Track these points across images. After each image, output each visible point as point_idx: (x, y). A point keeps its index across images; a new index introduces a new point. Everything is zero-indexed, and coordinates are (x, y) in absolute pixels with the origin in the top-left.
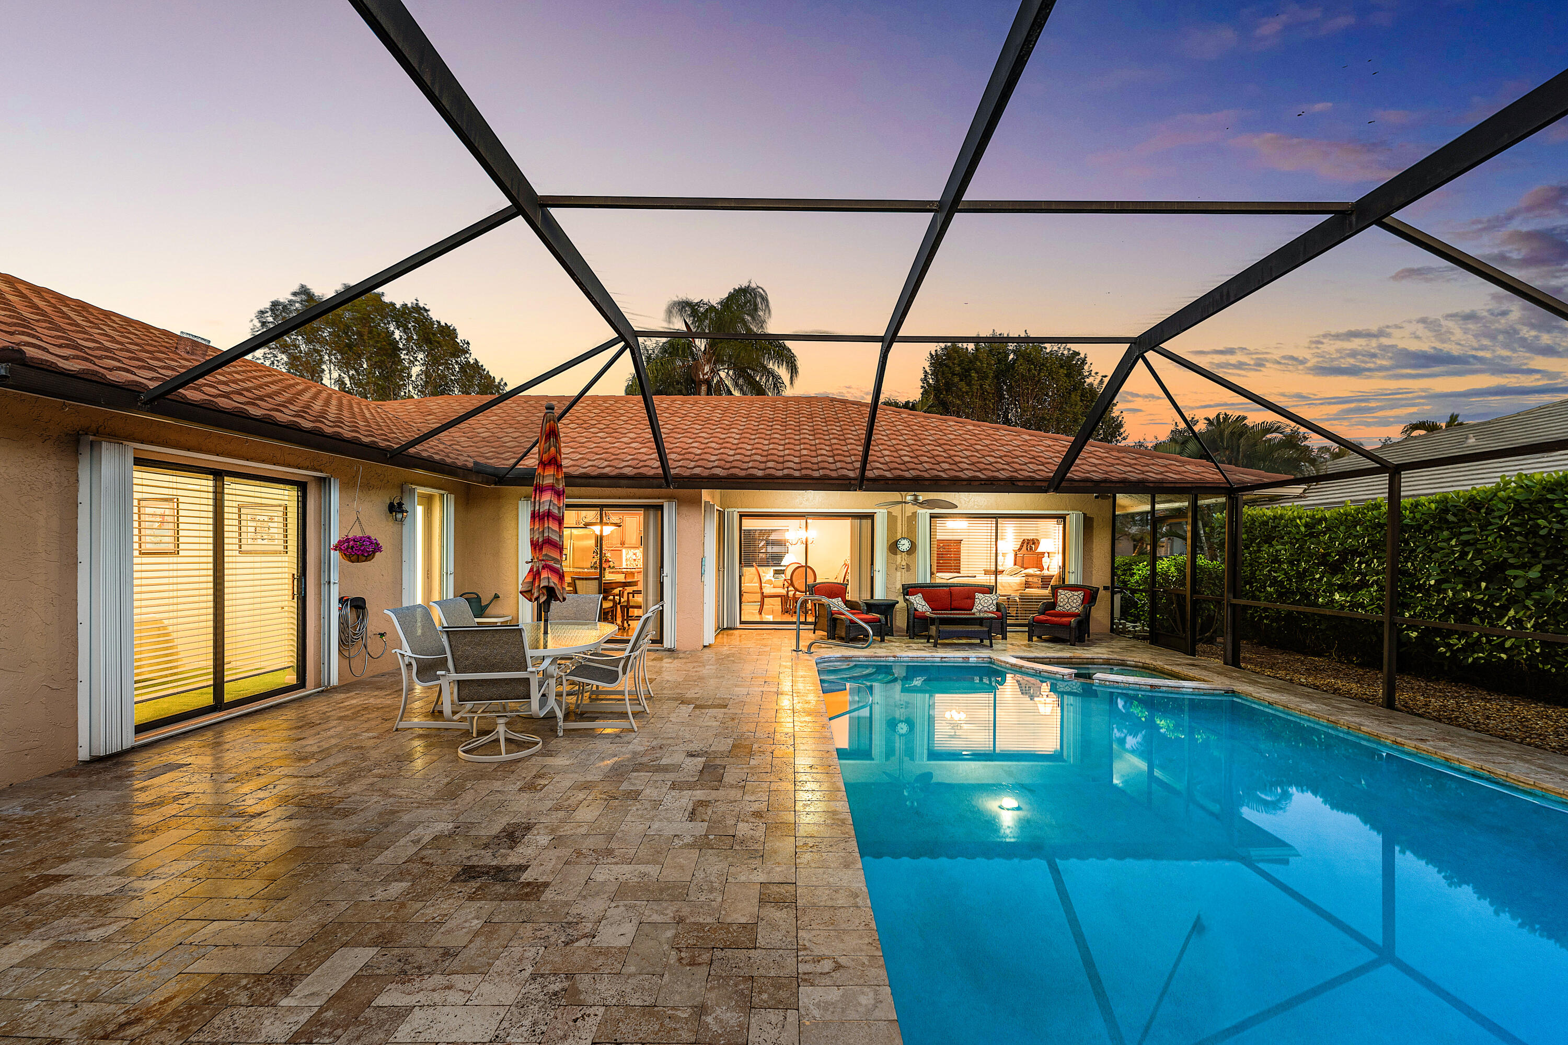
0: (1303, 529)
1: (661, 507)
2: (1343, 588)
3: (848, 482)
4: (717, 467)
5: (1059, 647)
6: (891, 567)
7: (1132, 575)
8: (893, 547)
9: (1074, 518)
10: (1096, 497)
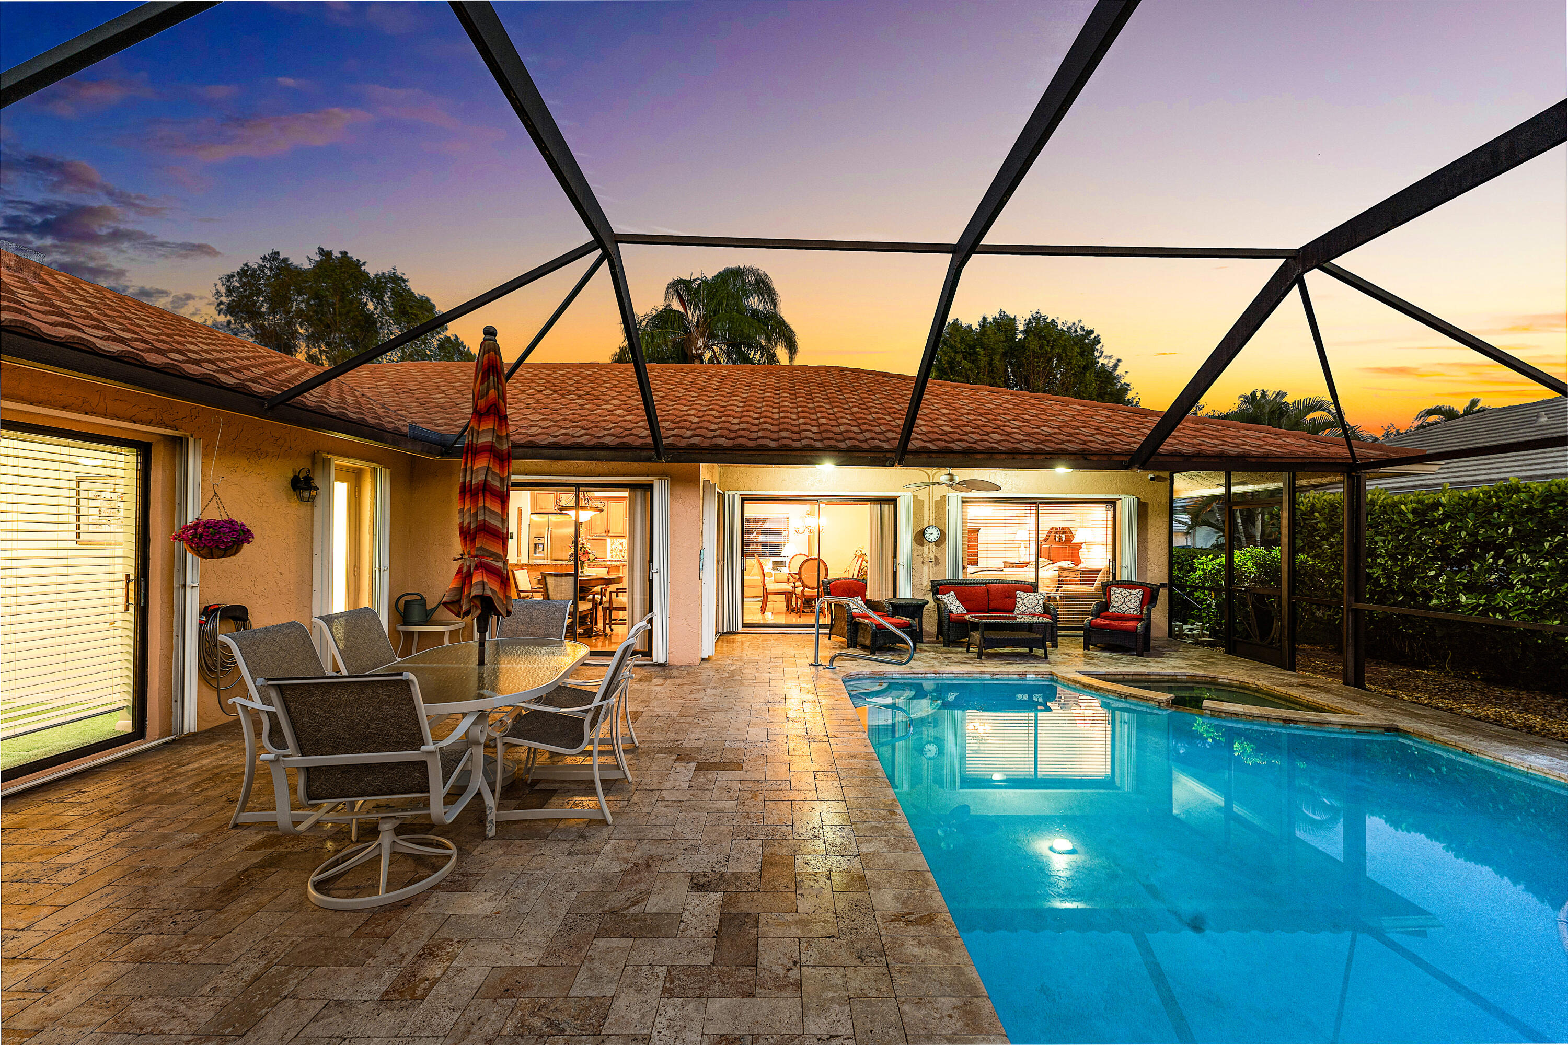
0: (1410, 516)
1: (650, 487)
2: (1469, 589)
3: (882, 455)
4: (719, 436)
5: (1125, 658)
6: (918, 562)
7: (1194, 570)
8: (920, 537)
9: (1127, 506)
10: (1152, 479)
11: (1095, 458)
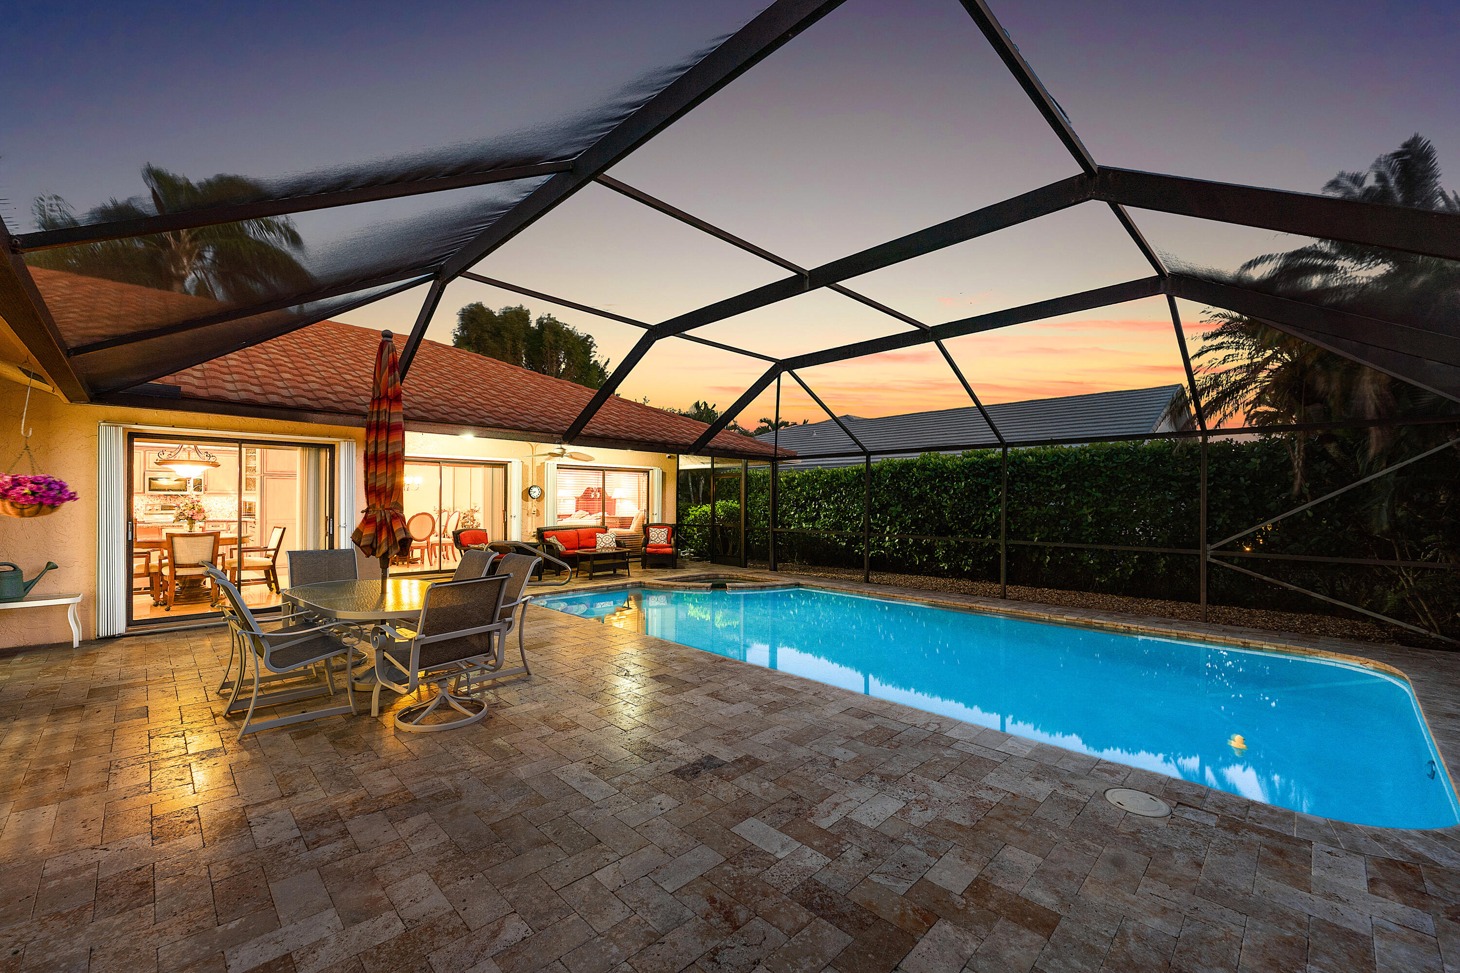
0: (784, 484)
1: (331, 448)
3: (550, 435)
5: (668, 571)
6: (526, 513)
7: (689, 515)
8: (527, 494)
9: (656, 475)
10: (669, 457)
11: (670, 446)
